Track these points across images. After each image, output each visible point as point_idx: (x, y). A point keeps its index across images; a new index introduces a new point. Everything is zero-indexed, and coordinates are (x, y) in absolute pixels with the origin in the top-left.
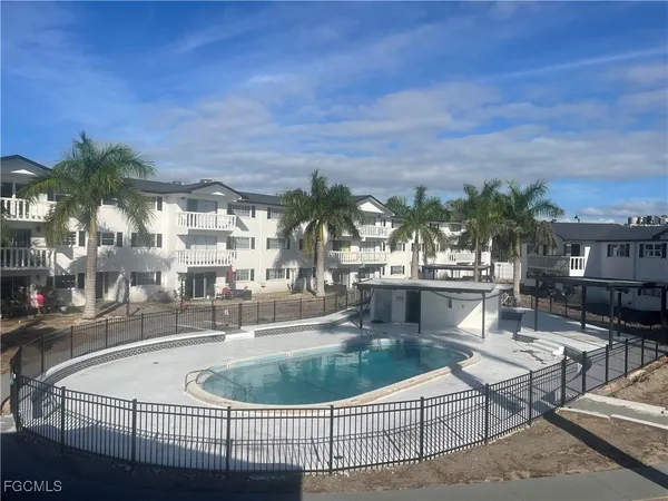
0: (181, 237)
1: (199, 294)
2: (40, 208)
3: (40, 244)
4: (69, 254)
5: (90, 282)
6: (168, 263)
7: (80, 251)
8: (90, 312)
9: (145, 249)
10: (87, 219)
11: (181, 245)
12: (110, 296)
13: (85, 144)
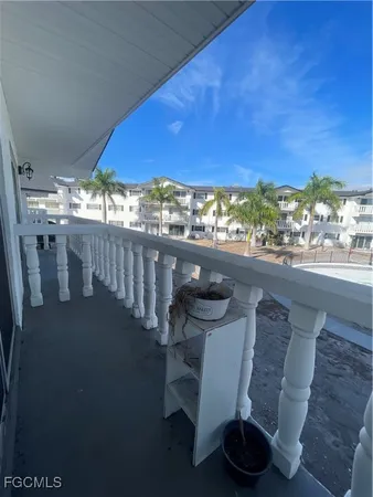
0: (355, 218)
1: (360, 246)
2: (292, 206)
3: (290, 219)
4: (300, 224)
5: (308, 235)
6: (345, 229)
7: (305, 223)
8: (307, 247)
9: (335, 223)
10: (311, 210)
11: (354, 222)
12: (314, 242)
13: (314, 177)
